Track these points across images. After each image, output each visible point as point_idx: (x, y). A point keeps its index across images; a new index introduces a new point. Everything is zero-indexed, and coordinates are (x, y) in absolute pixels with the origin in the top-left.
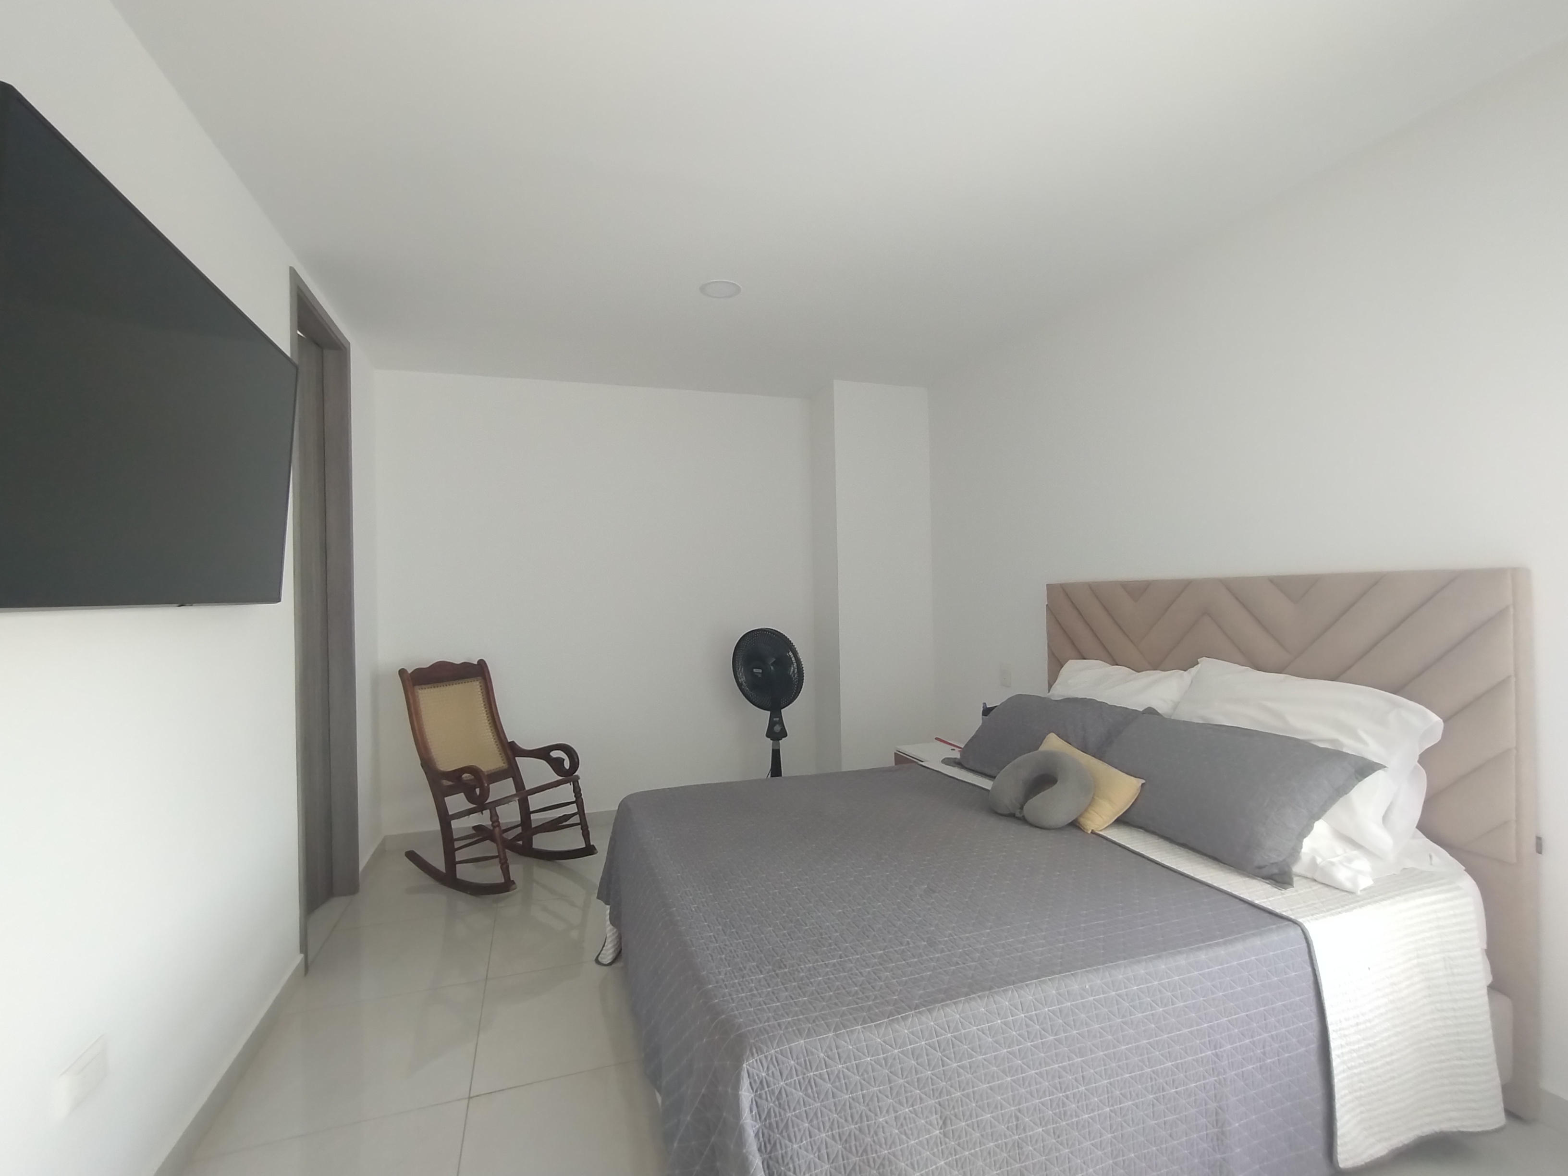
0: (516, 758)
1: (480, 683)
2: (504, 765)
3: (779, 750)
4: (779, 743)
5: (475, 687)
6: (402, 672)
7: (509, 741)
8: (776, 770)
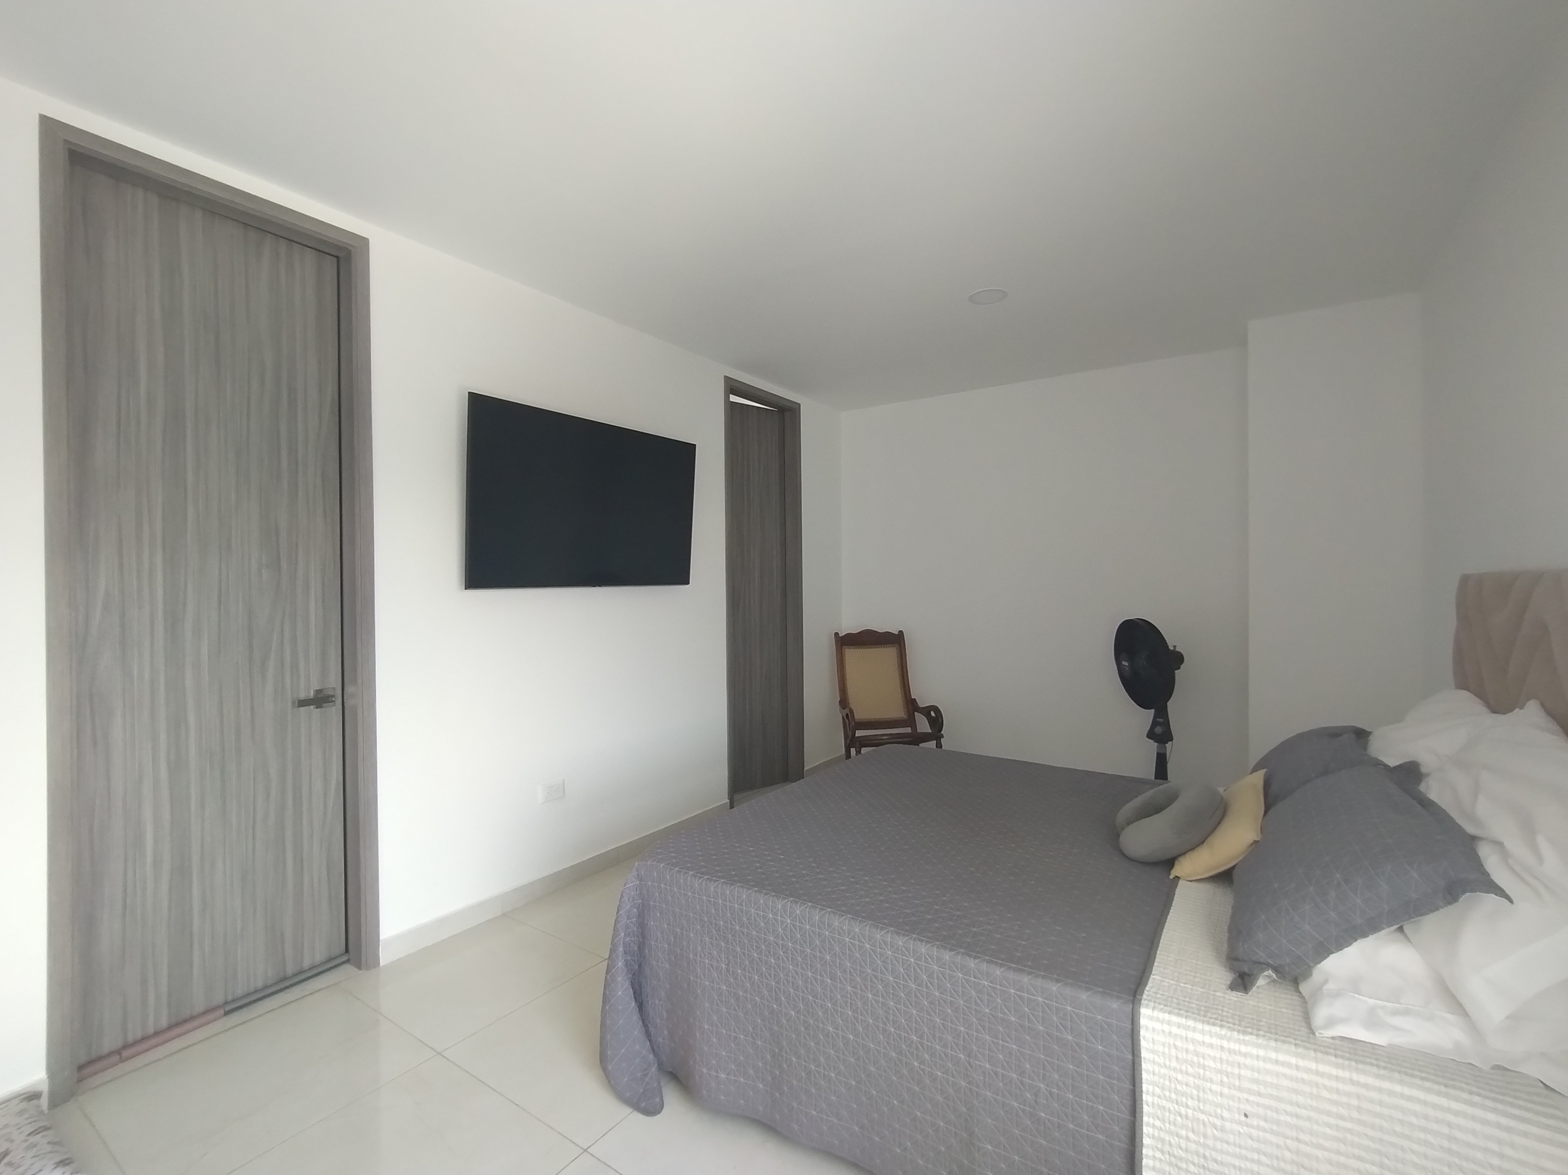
0: (916, 713)
1: (896, 649)
2: (904, 716)
3: (1166, 753)
4: (1166, 747)
5: (889, 653)
6: (836, 634)
7: (913, 697)
8: (1161, 771)
